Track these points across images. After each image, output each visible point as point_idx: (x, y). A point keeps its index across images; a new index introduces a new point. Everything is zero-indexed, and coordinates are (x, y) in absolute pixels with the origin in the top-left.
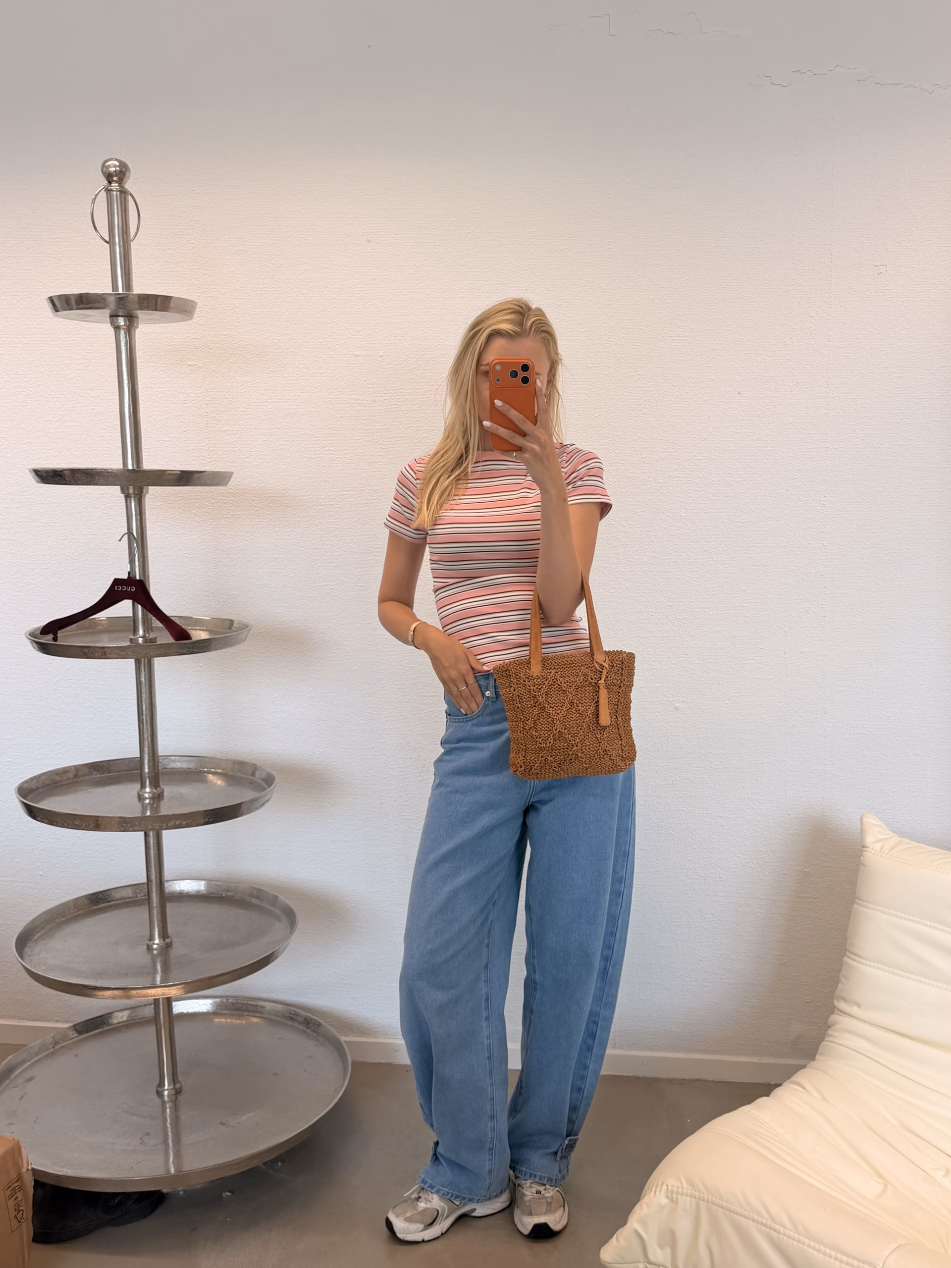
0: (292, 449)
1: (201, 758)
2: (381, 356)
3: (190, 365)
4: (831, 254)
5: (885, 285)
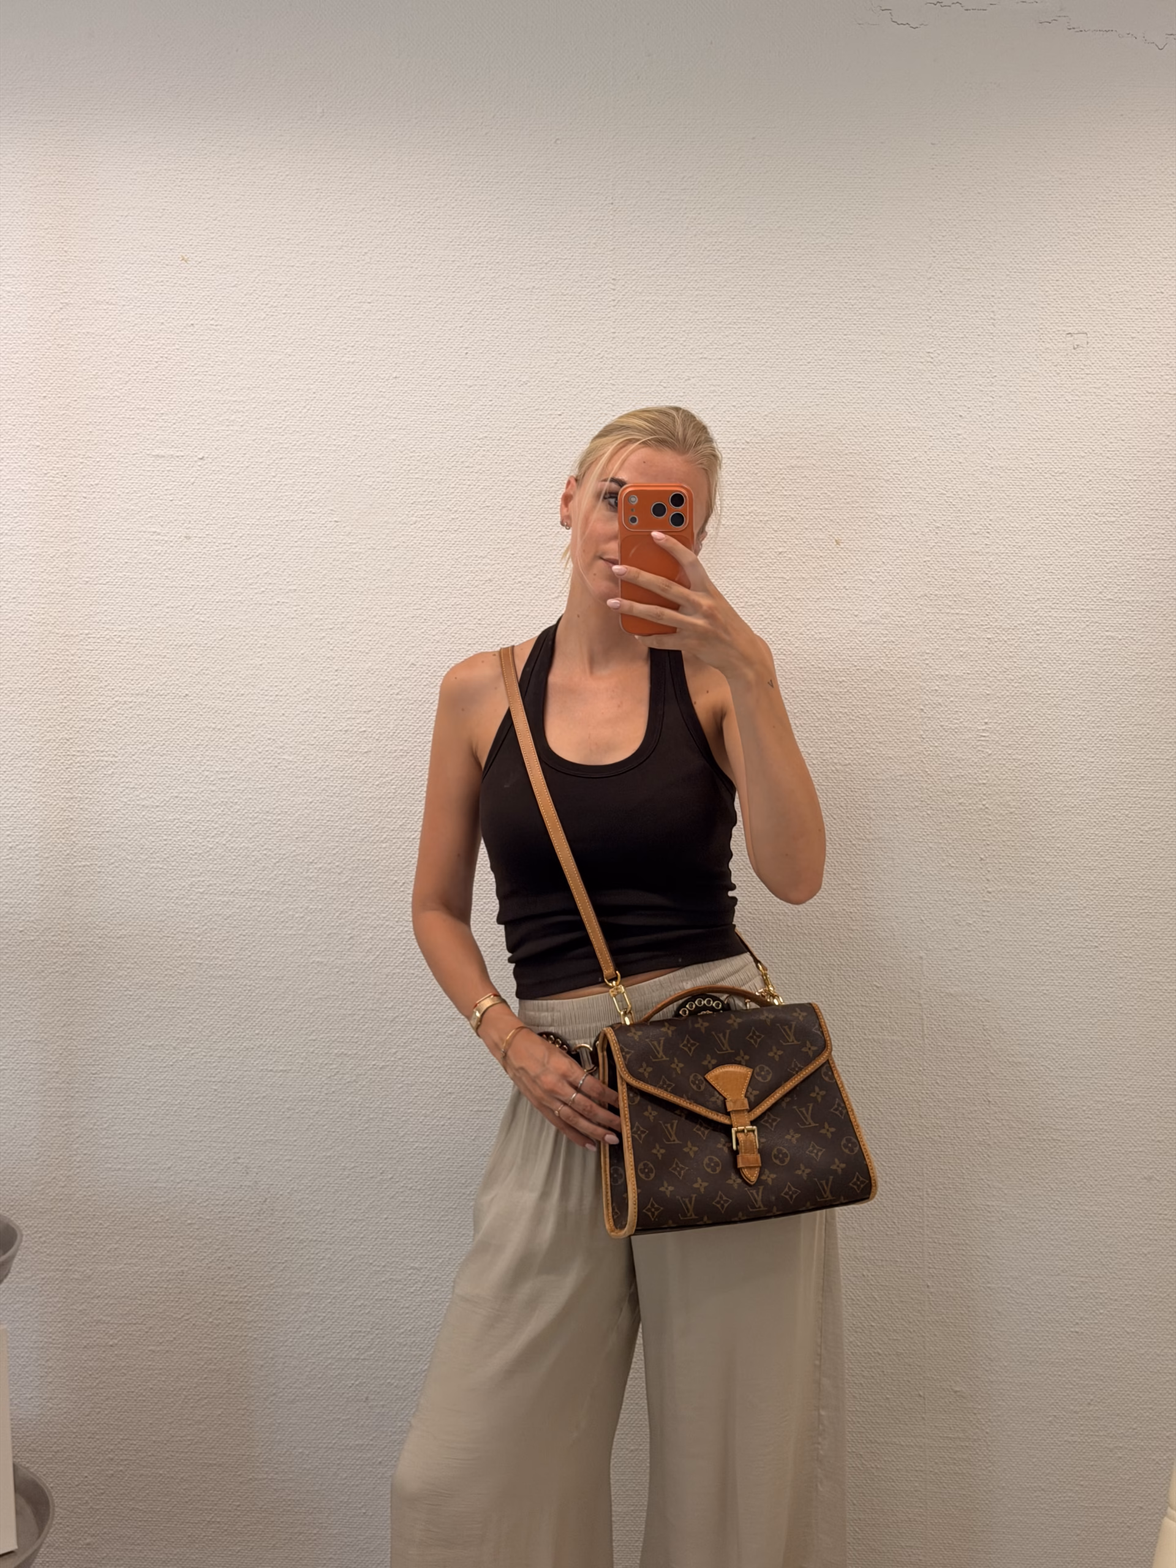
4: (993, 312)
5: (1085, 366)
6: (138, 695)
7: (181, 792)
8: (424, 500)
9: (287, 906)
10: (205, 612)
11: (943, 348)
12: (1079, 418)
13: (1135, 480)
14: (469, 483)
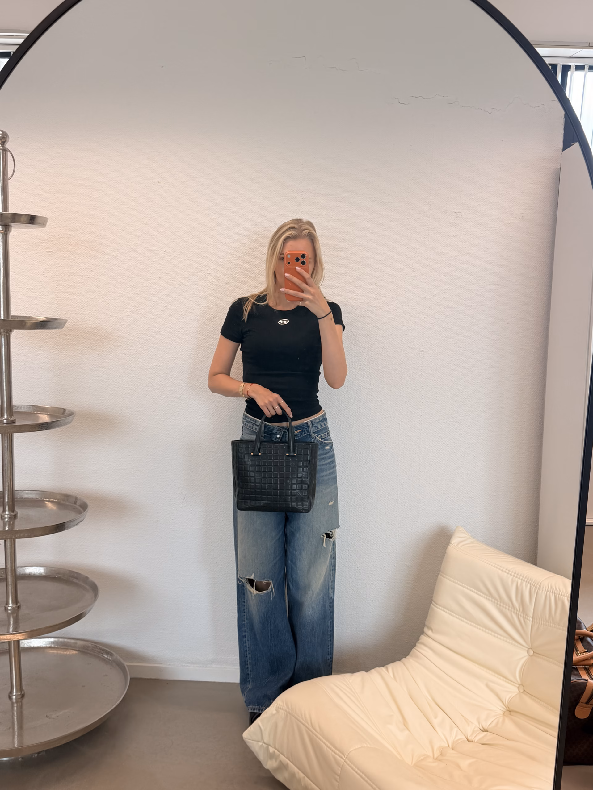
0: (108, 304)
1: (44, 492)
2: (165, 251)
3: (48, 252)
4: (430, 205)
5: (460, 224)
6: (144, 331)
7: (157, 364)
8: (238, 266)
9: (192, 402)
10: (166, 303)
11: (413, 217)
12: (458, 242)
13: (476, 264)
14: (253, 261)
